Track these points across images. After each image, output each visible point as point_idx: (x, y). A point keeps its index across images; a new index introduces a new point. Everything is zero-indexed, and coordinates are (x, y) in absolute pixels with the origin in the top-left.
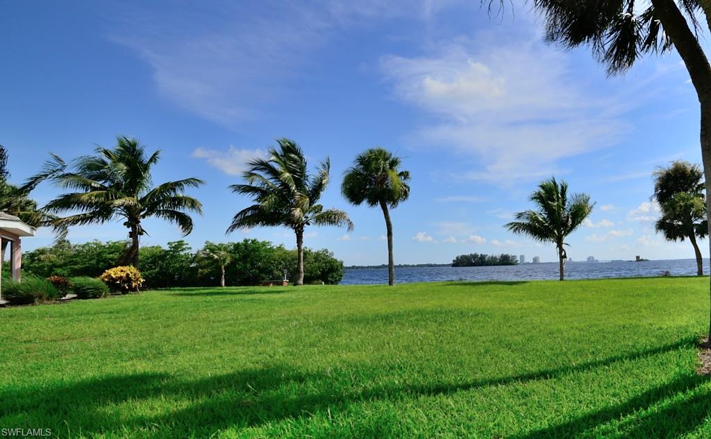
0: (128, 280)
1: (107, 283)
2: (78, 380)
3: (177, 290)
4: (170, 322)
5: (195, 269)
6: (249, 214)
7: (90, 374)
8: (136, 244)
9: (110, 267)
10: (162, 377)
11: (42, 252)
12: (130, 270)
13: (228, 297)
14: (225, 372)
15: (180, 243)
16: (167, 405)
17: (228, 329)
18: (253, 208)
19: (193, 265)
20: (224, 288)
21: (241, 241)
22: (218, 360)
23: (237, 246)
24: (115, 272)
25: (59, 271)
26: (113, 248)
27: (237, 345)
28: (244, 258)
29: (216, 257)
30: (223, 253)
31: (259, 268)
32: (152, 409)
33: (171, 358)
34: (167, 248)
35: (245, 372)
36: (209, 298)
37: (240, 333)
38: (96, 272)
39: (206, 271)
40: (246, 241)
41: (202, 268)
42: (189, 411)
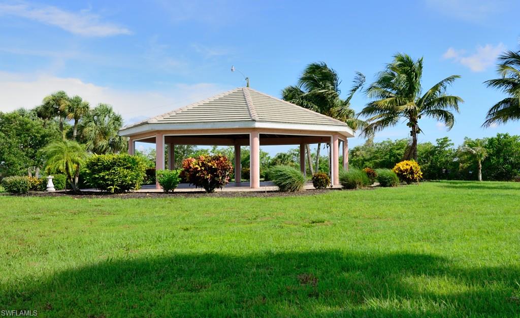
0: (412, 172)
1: (398, 174)
2: (387, 252)
3: (445, 183)
4: (443, 211)
5: (457, 164)
6: (502, 107)
7: (394, 249)
8: (415, 141)
9: (398, 161)
10: (443, 260)
11: (358, 149)
12: (413, 164)
13: (486, 192)
14: (492, 265)
15: (446, 140)
16: (450, 287)
17: (490, 222)
18: (505, 101)
19: (456, 160)
20: (482, 183)
21: (495, 136)
22: (484, 252)
23: (491, 141)
24: (402, 165)
25: (367, 163)
26: (400, 145)
27: (500, 239)
28: (498, 152)
29: (474, 152)
30: (479, 148)
31: (511, 163)
32: (439, 287)
33: (448, 245)
34: (435, 144)
35: (510, 268)
36: (470, 191)
37: (501, 228)
38: (390, 165)
39: (466, 165)
40: (499, 135)
41: (463, 162)
42: (467, 295)
